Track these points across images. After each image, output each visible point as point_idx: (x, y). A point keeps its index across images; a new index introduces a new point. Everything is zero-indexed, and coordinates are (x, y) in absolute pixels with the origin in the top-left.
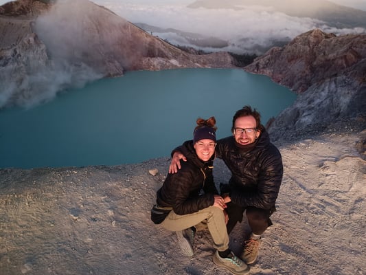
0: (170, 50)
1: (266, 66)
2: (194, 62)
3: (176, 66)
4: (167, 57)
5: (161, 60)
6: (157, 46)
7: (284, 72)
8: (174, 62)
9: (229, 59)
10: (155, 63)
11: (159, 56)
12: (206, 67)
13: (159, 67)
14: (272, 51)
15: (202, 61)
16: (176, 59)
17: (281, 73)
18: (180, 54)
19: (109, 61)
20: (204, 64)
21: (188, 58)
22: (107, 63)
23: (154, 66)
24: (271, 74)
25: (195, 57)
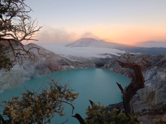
0: (70, 62)
1: (110, 67)
2: (80, 67)
3: (73, 69)
4: (69, 65)
5: (67, 66)
6: (64, 61)
7: (119, 69)
8: (72, 67)
9: (94, 65)
10: (64, 68)
11: (65, 65)
12: (85, 68)
13: (66, 69)
14: (112, 61)
15: (83, 66)
16: (73, 65)
17: (117, 69)
18: (74, 64)
19: (45, 68)
20: (84, 67)
21: (78, 65)
22: (44, 69)
23: (64, 69)
24: (113, 70)
25: (81, 65)
